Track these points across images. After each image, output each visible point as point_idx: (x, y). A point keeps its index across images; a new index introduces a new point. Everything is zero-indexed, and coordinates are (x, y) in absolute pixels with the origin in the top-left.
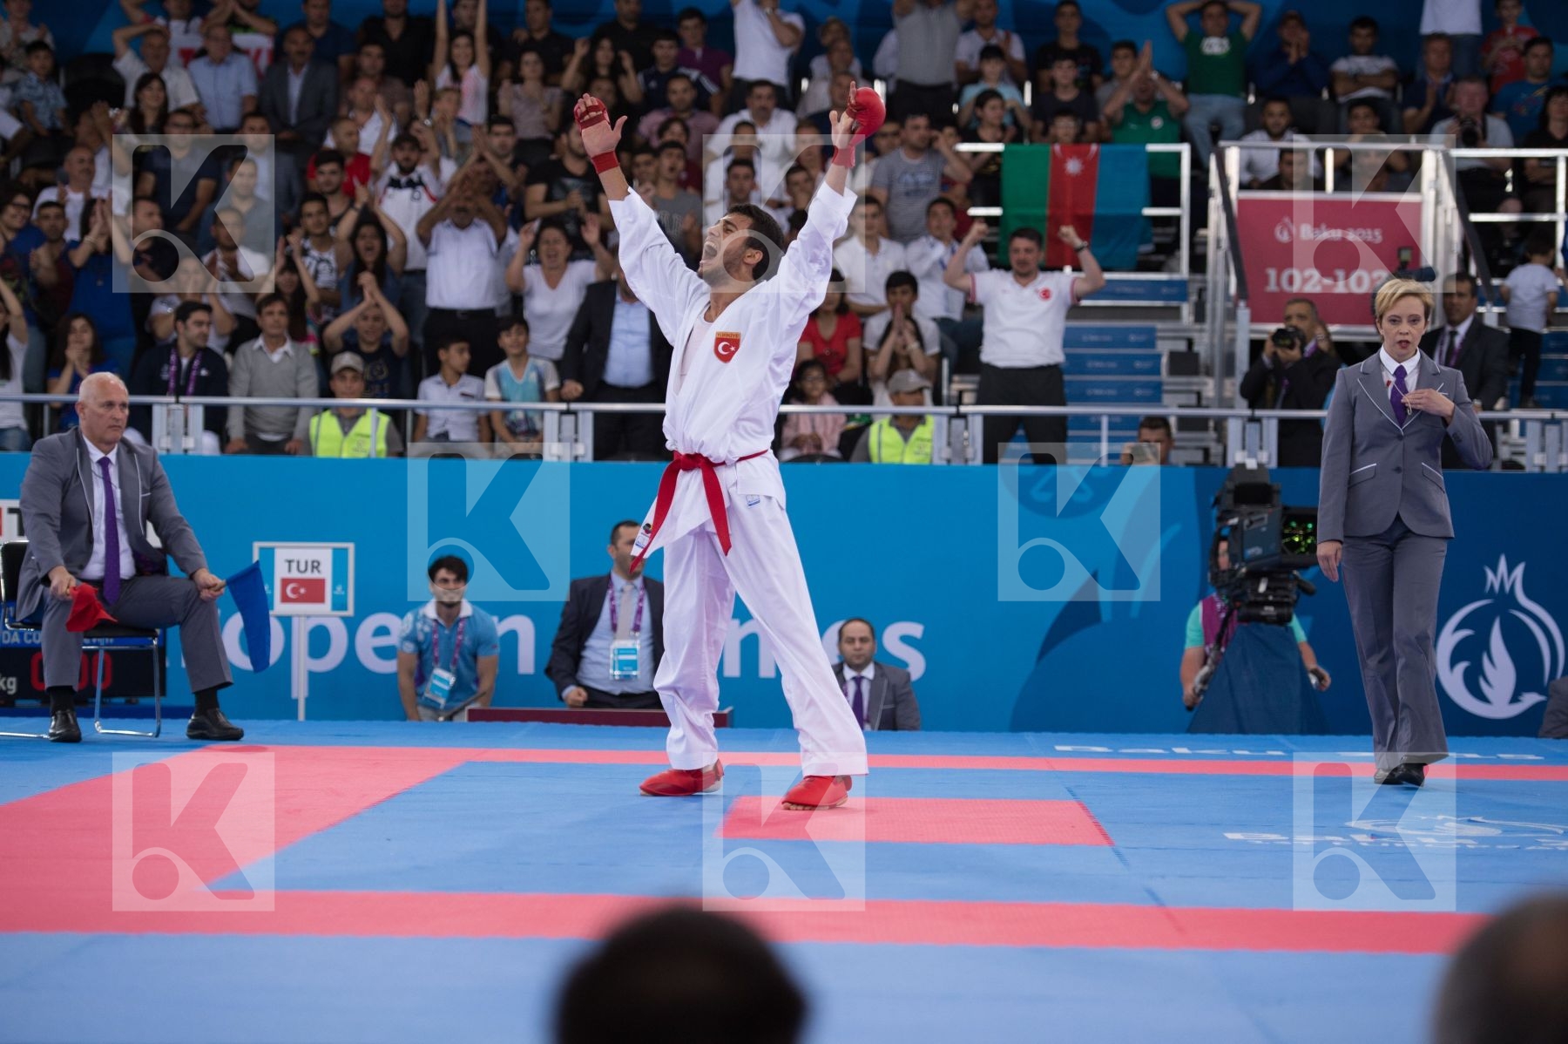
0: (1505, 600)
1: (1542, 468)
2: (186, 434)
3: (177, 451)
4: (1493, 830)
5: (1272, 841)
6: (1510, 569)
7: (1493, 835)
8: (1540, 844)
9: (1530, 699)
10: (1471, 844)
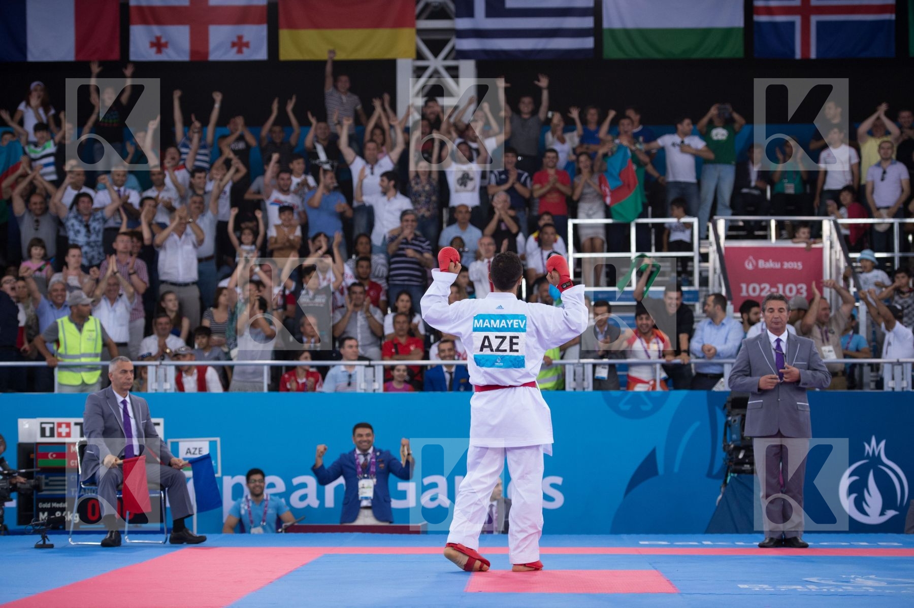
0: (875, 461)
1: (893, 389)
2: (166, 381)
3: (161, 391)
6: (878, 443)
8: (908, 590)
9: (891, 513)
10: (871, 590)
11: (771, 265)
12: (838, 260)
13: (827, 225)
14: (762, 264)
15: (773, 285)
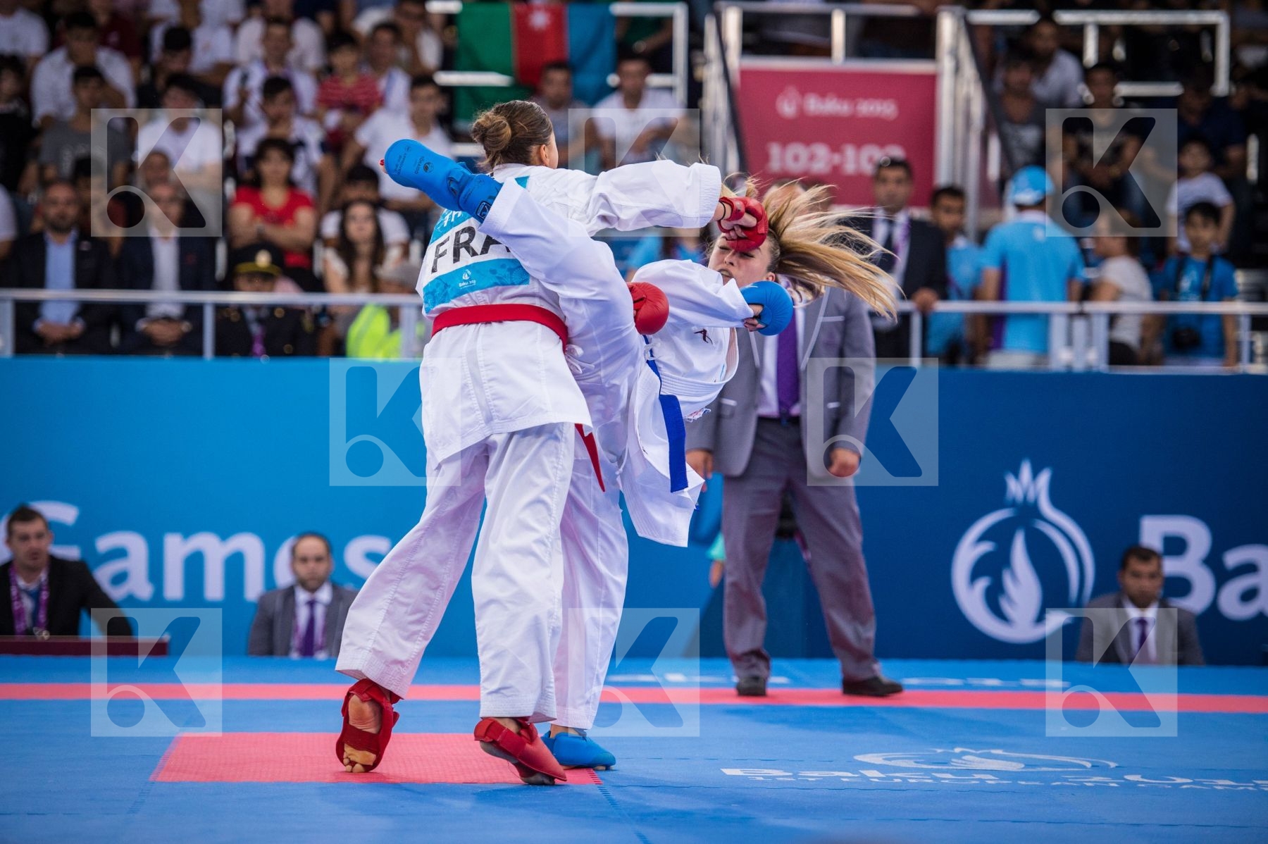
4: (1014, 764)
5: (774, 778)
6: (1035, 473)
7: (1015, 769)
8: (1066, 780)
10: (991, 780)
11: (832, 106)
12: (968, 101)
13: (948, 26)
14: (815, 105)
15: (836, 148)
